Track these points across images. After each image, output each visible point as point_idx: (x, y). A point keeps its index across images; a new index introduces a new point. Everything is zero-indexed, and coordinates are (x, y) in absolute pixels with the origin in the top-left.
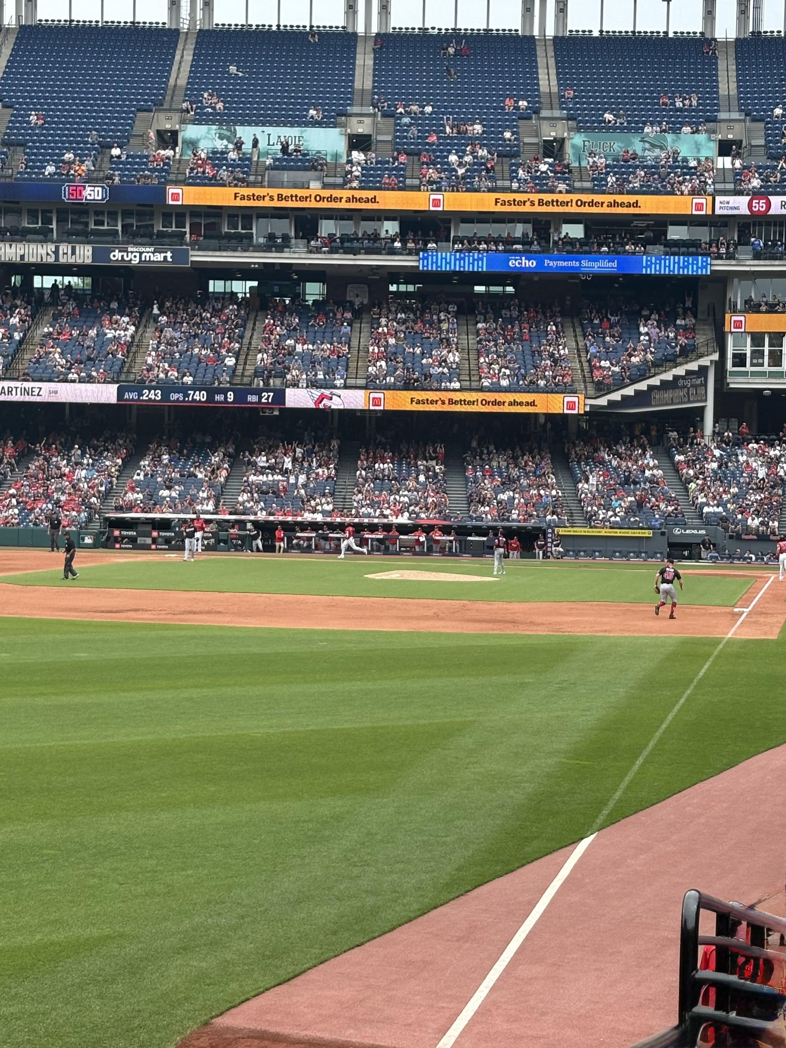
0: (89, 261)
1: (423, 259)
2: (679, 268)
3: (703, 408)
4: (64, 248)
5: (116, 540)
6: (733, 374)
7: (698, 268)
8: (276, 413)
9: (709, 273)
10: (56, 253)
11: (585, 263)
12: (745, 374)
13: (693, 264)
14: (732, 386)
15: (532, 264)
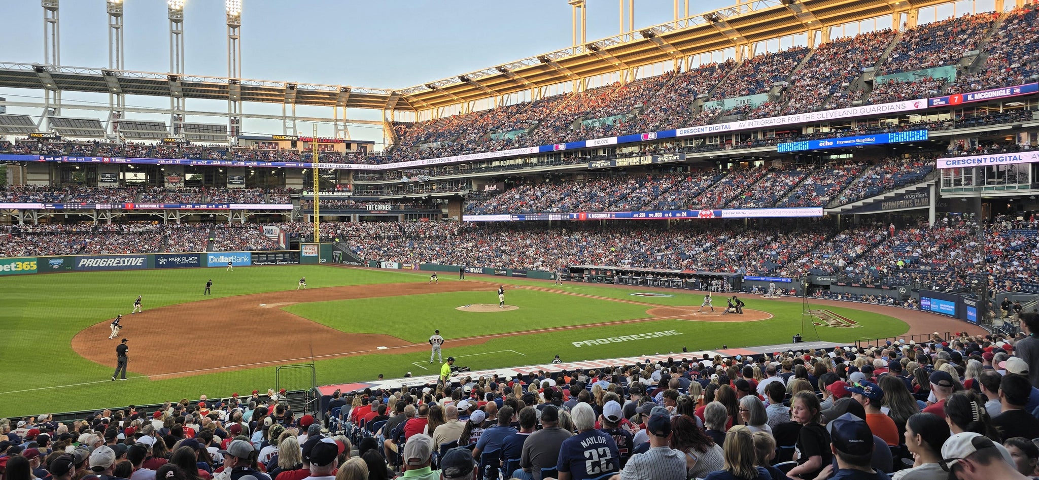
0: (651, 162)
1: (780, 146)
2: (909, 137)
3: (928, 209)
4: (643, 158)
5: (572, 278)
6: (943, 190)
7: (920, 136)
8: (690, 220)
9: (927, 138)
10: (640, 160)
11: (858, 140)
12: (951, 190)
13: (917, 135)
14: (943, 197)
15: (831, 143)
